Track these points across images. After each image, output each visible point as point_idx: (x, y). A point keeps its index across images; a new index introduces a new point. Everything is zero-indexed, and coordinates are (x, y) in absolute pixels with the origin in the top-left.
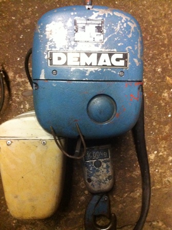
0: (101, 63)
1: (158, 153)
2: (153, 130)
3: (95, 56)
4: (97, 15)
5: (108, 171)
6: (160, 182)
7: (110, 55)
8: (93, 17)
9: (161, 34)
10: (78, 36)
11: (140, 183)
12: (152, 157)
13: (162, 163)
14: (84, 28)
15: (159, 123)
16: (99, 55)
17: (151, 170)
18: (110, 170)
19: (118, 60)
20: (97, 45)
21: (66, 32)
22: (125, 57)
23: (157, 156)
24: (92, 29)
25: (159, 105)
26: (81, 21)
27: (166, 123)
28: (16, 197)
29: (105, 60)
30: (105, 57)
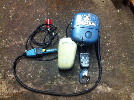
0: (89, 24)
1: (104, 61)
2: (103, 54)
3: (88, 23)
4: (89, 15)
5: (88, 61)
6: (105, 70)
7: (92, 23)
8: (88, 15)
9: (106, 28)
10: (84, 18)
11: (98, 69)
12: (102, 62)
13: (106, 64)
14: (86, 17)
15: (105, 52)
16: (89, 23)
17: (102, 66)
18: (89, 60)
19: (93, 24)
20: (88, 21)
21: (81, 17)
22: (95, 24)
23: (104, 62)
24: (87, 17)
25: (105, 47)
26: (85, 15)
27: (107, 53)
28: (62, 60)
29: (90, 24)
30: (90, 23)
